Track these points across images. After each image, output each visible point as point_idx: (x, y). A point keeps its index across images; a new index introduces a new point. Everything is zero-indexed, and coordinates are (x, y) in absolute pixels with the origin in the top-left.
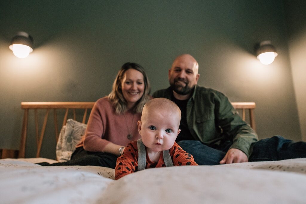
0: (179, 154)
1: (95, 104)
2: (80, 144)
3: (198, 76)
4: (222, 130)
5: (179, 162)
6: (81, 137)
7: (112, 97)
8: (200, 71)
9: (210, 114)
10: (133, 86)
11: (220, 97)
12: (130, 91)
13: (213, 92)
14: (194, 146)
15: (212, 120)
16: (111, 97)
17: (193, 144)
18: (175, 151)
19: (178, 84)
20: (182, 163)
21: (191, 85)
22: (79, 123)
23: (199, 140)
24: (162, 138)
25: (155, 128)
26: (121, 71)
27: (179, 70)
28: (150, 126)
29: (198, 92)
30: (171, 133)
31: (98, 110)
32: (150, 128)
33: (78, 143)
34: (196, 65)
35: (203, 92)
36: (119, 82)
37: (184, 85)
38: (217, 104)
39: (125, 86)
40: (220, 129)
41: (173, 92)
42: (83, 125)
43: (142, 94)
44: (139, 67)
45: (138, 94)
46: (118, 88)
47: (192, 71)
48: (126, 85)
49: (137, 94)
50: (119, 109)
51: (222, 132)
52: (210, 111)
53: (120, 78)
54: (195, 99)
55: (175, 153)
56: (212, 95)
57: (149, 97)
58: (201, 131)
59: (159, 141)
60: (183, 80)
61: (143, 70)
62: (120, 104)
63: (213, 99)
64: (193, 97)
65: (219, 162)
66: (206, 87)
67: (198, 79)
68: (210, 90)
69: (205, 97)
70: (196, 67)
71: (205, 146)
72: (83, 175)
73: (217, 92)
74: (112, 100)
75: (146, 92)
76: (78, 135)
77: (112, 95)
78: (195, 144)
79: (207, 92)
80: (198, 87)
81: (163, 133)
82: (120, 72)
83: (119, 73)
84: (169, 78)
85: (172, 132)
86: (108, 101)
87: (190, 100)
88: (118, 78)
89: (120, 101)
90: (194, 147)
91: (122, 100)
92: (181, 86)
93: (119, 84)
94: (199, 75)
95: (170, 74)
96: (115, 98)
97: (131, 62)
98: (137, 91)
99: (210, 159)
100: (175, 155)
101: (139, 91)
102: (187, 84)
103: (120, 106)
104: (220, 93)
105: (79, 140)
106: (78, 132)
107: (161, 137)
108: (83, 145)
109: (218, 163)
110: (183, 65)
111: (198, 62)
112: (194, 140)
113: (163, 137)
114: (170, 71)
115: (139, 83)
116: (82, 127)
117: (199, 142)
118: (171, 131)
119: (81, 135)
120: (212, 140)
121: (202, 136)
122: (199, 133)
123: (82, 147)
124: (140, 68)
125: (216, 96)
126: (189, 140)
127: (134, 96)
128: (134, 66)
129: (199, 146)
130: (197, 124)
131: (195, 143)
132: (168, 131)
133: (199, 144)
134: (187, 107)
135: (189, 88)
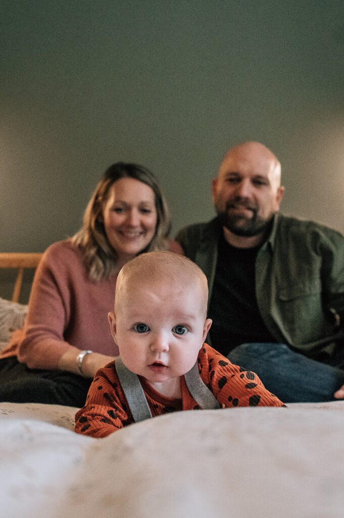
0: (224, 377)
1: (44, 257)
2: (7, 351)
3: (280, 191)
4: (337, 317)
5: (230, 399)
6: (9, 334)
7: (82, 240)
8: (285, 178)
9: (311, 280)
10: (129, 218)
11: (333, 242)
12: (124, 230)
13: (317, 230)
14: (273, 356)
15: (315, 295)
16: (79, 242)
17: (272, 353)
18: (214, 372)
19: (236, 212)
20: (239, 399)
21: (265, 214)
22: (5, 301)
23: (286, 342)
24: (164, 351)
25: (147, 329)
26: (104, 182)
27: (235, 179)
28: (135, 324)
29: (282, 229)
30: (188, 335)
31: (48, 272)
32: (135, 328)
33: (4, 349)
34: (276, 165)
35: (294, 229)
36: (98, 208)
37: (250, 214)
38: (327, 256)
39: (111, 217)
40: (332, 316)
41: (222, 232)
42: (14, 306)
43: (150, 235)
44: (143, 173)
45: (142, 238)
46: (97, 222)
47: (267, 180)
48: (115, 215)
49: (138, 236)
50: (98, 270)
51: (338, 323)
52: (311, 273)
53: (100, 198)
54: (275, 245)
55: (215, 375)
56: (316, 236)
57: (166, 243)
58: (290, 321)
59: (160, 357)
60: (245, 202)
61: (153, 179)
62: (101, 258)
63: (318, 246)
64: (272, 239)
65: (333, 394)
66: (302, 218)
67: (281, 199)
68: (310, 224)
69: (298, 239)
70: (274, 172)
71: (300, 356)
72: (27, 428)
73: (326, 230)
74: (81, 248)
75: (160, 232)
76: (4, 329)
77: (81, 237)
78: (275, 352)
79: (303, 229)
80: (282, 219)
81: (166, 338)
82: (99, 184)
83: (100, 186)
84: (213, 199)
85: (188, 331)
86: (73, 250)
87: (264, 247)
88: (97, 198)
89: (100, 252)
90: (274, 360)
91: (105, 249)
92: (241, 217)
93: (97, 213)
94: (283, 188)
95: (215, 190)
96: (88, 244)
97: (127, 161)
98: (139, 229)
99: (312, 388)
100: (215, 380)
101: (145, 229)
102: (255, 211)
103: (101, 264)
104: (333, 231)
105: (6, 340)
106: (3, 323)
107: (163, 348)
108: (17, 352)
109: (331, 398)
110: (244, 168)
111: (281, 158)
112: (274, 341)
113: (167, 348)
114: (215, 183)
115: (144, 210)
116: (12, 311)
117: (285, 347)
118: (186, 331)
119: (11, 330)
120: (315, 340)
121: (292, 331)
122: (284, 324)
123: (14, 358)
124: (146, 175)
125: (324, 238)
126: (260, 342)
127: (133, 239)
128: (133, 171)
129: (286, 357)
130: (280, 303)
131: (276, 349)
132: (179, 330)
133: (286, 352)
134: (257, 265)
135: (260, 221)
